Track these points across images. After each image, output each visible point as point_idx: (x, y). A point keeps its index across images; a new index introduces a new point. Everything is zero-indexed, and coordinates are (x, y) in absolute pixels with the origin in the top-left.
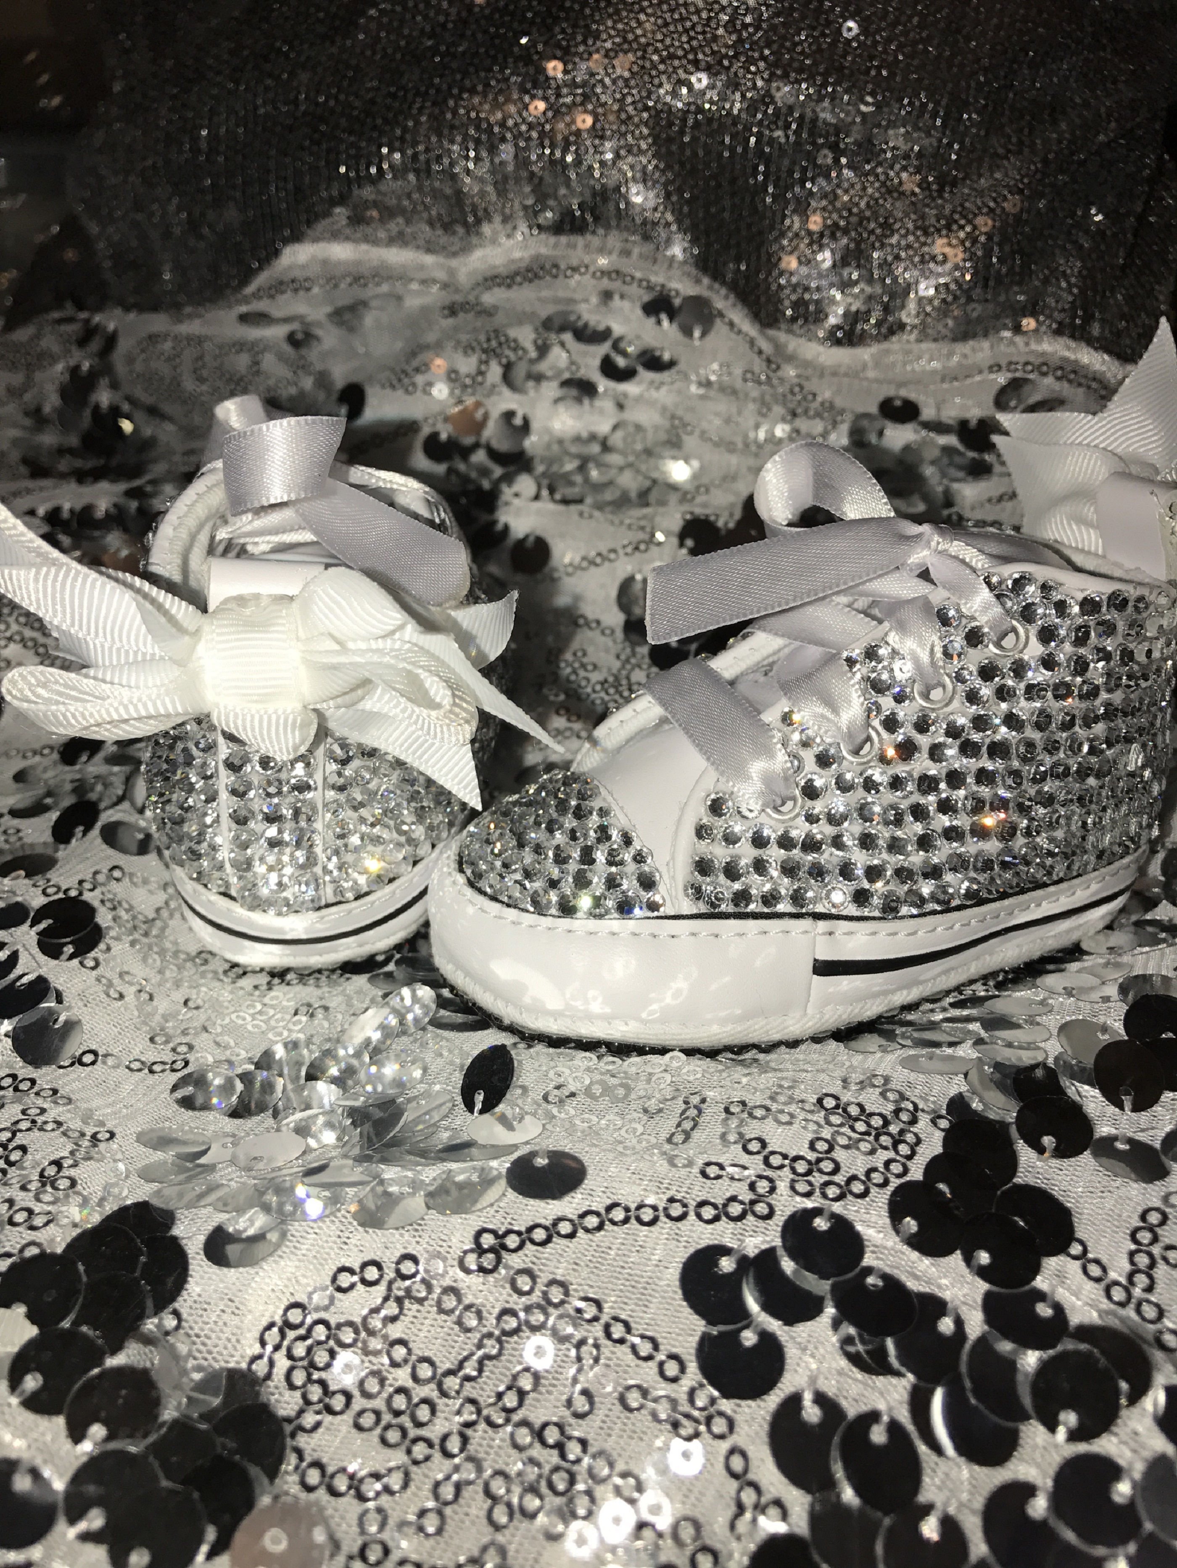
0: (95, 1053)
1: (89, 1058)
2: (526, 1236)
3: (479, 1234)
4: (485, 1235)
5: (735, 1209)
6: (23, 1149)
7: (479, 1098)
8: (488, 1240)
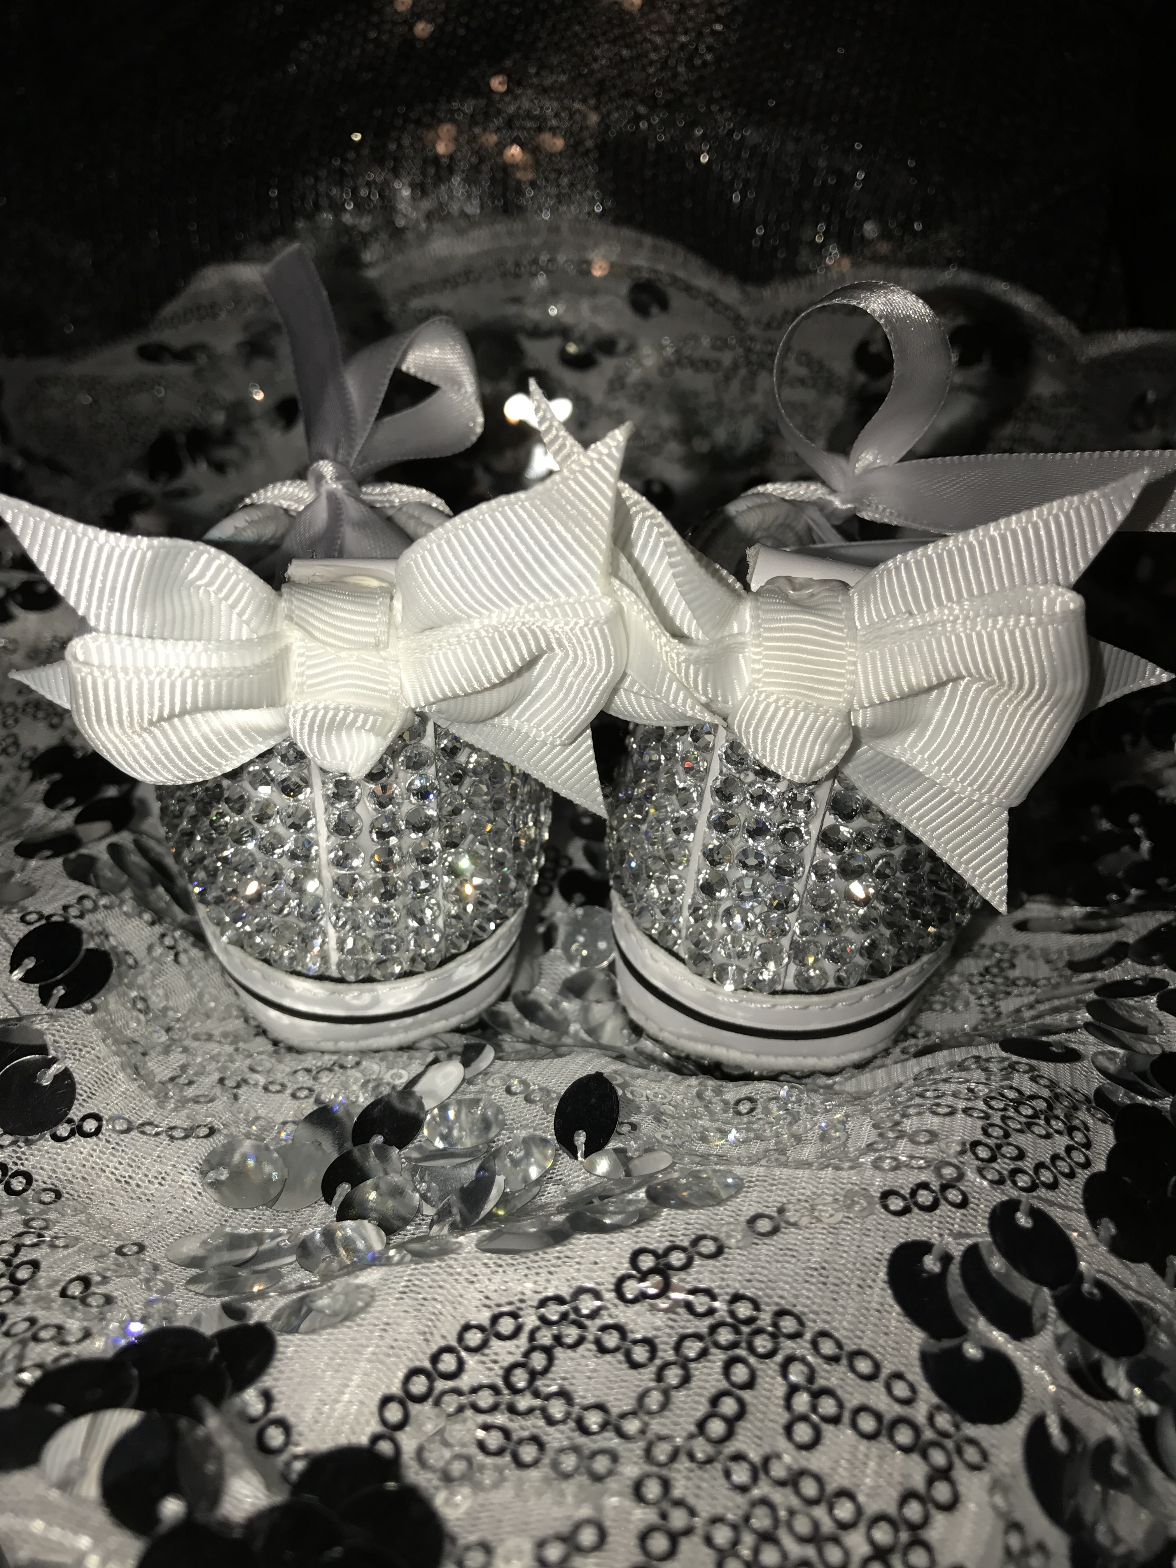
0: (97, 1117)
1: (90, 1125)
2: (692, 1250)
3: (635, 1255)
4: (642, 1258)
5: (925, 1197)
6: (35, 1265)
7: (581, 1139)
8: (647, 1262)
